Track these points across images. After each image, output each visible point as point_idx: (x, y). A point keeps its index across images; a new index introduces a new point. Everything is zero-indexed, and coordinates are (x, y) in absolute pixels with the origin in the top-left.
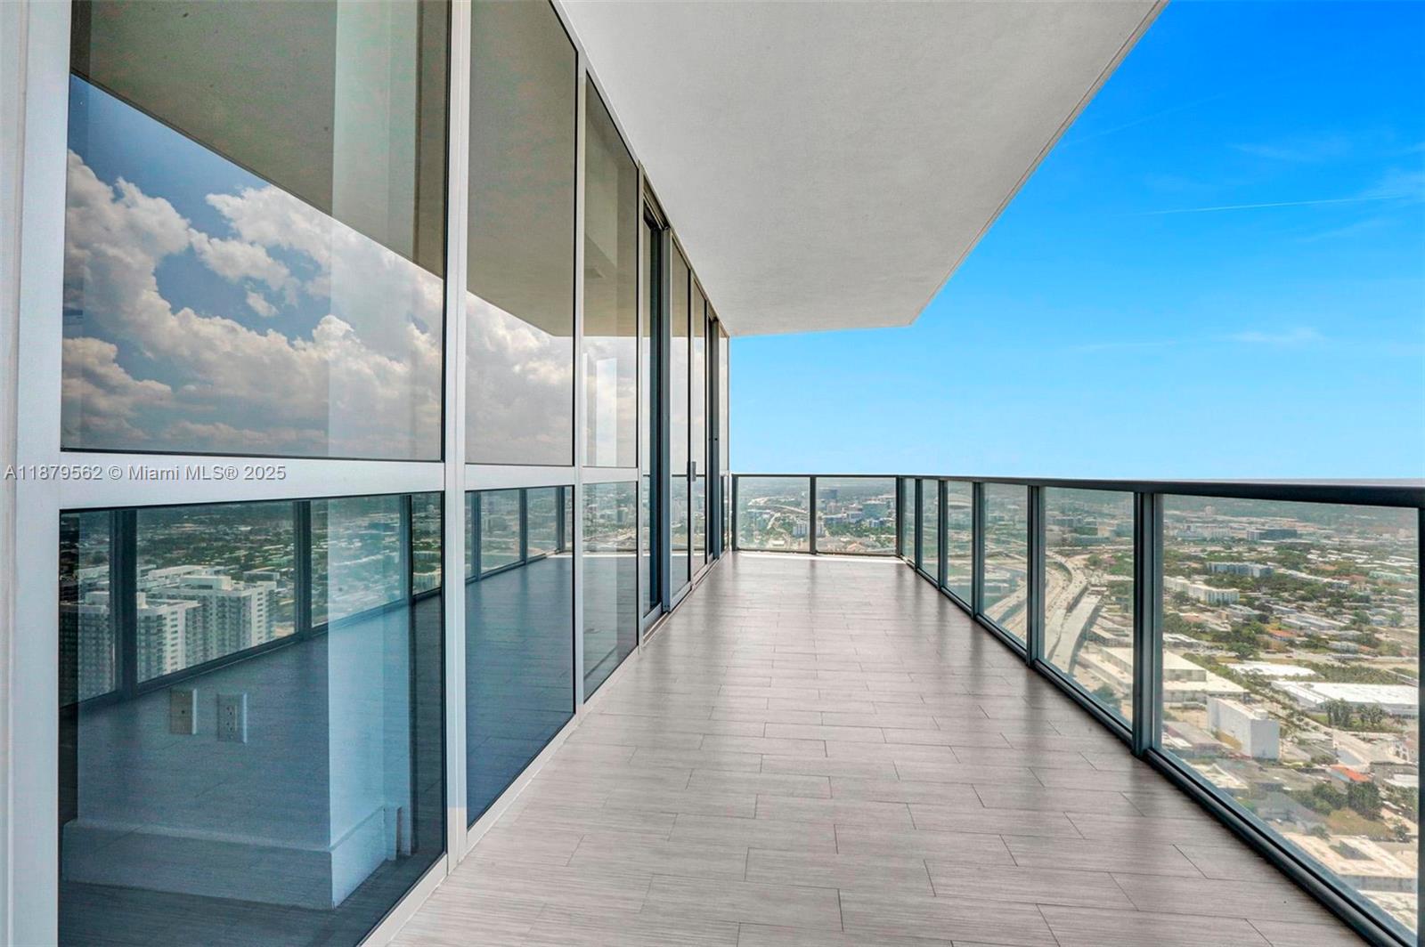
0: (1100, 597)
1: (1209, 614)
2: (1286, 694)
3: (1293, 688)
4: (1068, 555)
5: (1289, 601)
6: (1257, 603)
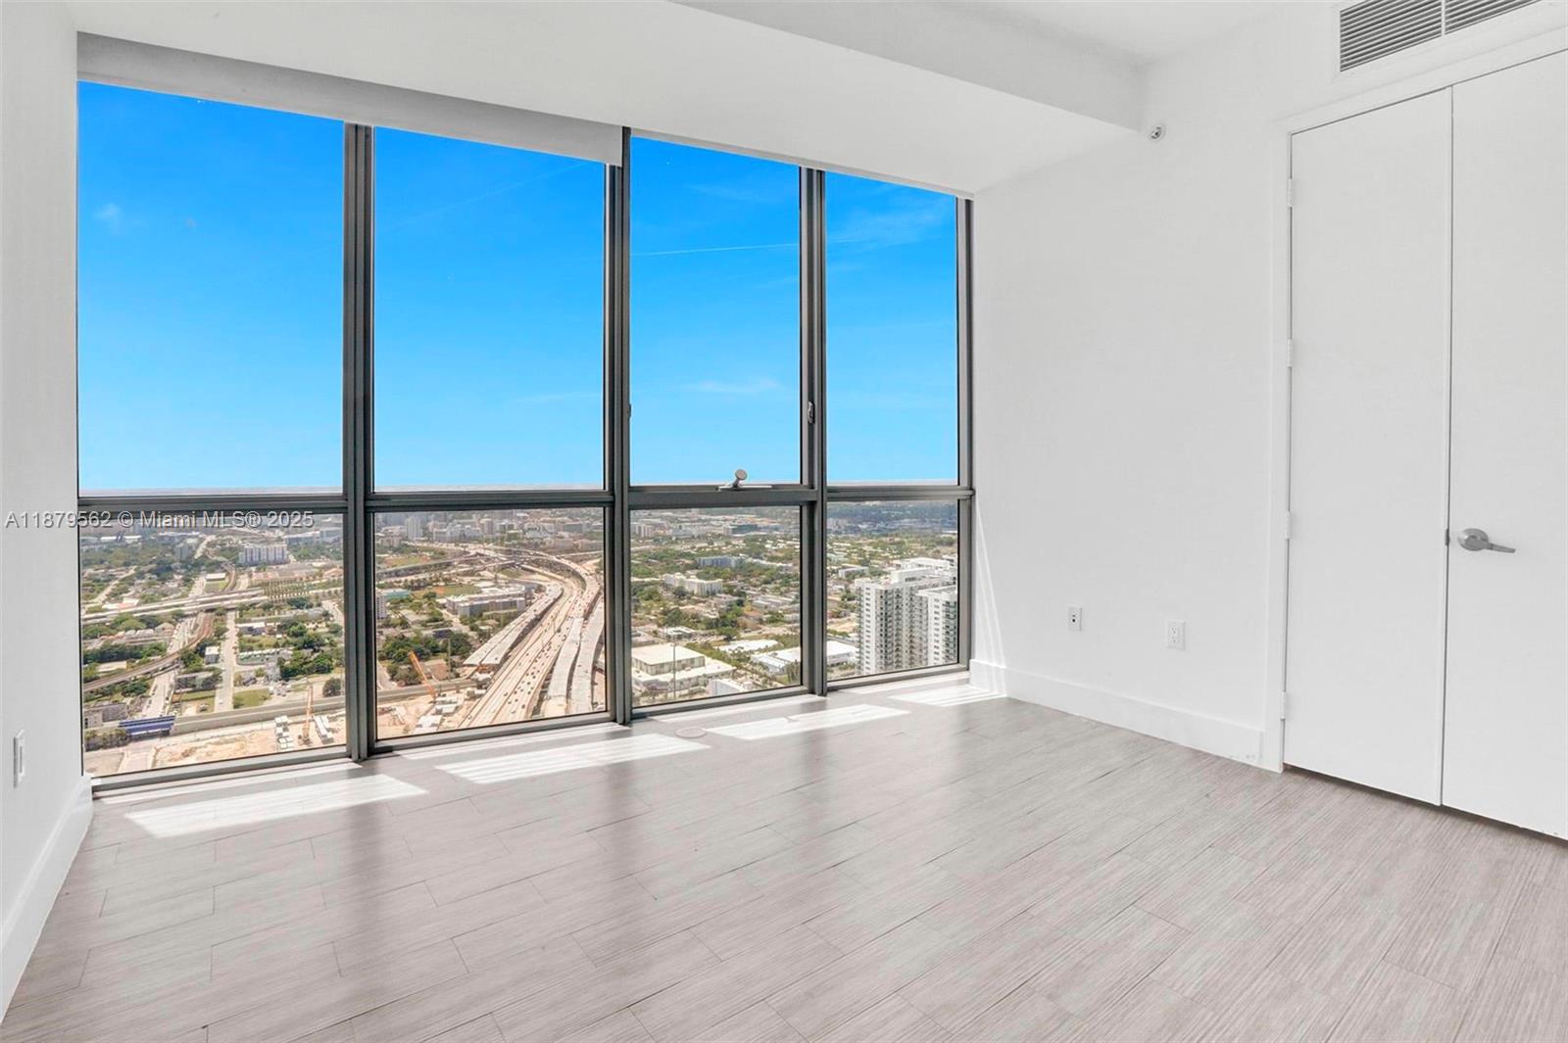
1: (702, 604)
2: (761, 664)
3: (765, 658)
4: (578, 561)
5: (755, 586)
6: (735, 590)
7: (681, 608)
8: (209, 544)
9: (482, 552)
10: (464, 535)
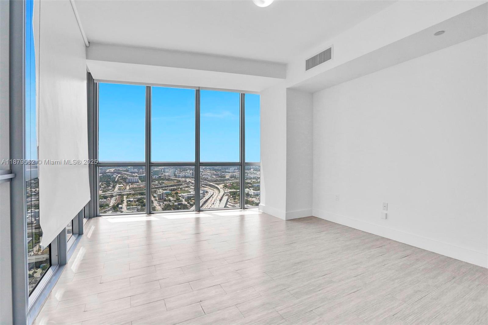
0: (228, 196)
1: (254, 198)
4: (218, 184)
7: (248, 199)
8: (119, 177)
9: (191, 181)
10: (186, 176)
